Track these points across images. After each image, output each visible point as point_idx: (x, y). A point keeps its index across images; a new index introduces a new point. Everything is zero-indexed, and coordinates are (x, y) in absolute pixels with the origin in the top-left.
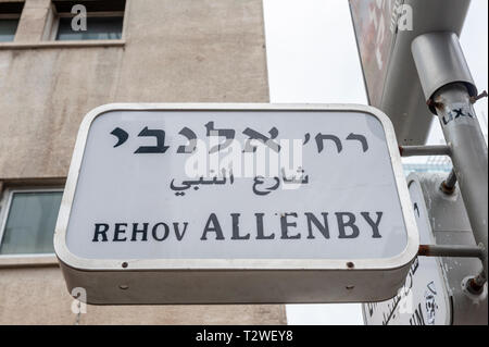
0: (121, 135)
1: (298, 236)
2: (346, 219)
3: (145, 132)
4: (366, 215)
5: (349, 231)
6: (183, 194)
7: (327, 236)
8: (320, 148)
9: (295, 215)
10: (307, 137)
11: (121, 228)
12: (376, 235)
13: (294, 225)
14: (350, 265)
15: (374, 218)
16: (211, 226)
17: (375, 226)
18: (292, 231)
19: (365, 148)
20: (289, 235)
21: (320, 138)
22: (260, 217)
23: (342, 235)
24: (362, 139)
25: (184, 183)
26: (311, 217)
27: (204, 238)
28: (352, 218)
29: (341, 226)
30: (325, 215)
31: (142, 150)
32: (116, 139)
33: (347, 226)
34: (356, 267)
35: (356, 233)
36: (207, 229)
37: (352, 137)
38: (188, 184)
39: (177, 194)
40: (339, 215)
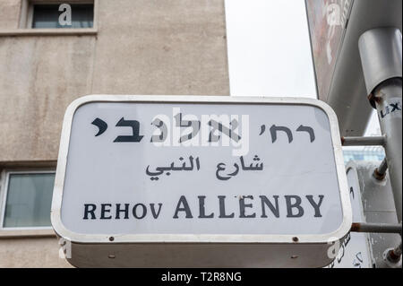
0: (101, 125)
1: (254, 216)
2: (293, 201)
3: (122, 123)
4: (310, 198)
5: (295, 211)
6: (157, 179)
7: (277, 215)
8: (274, 138)
9: (251, 197)
10: (263, 128)
11: (107, 208)
12: (318, 214)
13: (251, 206)
14: (295, 239)
15: (317, 200)
16: (182, 206)
17: (317, 207)
18: (248, 211)
19: (312, 139)
20: (246, 214)
21: (274, 130)
22: (222, 199)
23: (290, 215)
24: (310, 130)
25: (158, 169)
26: (264, 199)
27: (176, 217)
28: (299, 200)
29: (289, 207)
30: (276, 197)
31: (120, 139)
32: (97, 129)
33: (294, 206)
34: (300, 241)
35: (301, 213)
36: (178, 209)
37: (301, 128)
38: (161, 170)
39: (152, 179)
40: (288, 198)
